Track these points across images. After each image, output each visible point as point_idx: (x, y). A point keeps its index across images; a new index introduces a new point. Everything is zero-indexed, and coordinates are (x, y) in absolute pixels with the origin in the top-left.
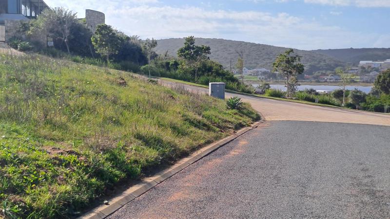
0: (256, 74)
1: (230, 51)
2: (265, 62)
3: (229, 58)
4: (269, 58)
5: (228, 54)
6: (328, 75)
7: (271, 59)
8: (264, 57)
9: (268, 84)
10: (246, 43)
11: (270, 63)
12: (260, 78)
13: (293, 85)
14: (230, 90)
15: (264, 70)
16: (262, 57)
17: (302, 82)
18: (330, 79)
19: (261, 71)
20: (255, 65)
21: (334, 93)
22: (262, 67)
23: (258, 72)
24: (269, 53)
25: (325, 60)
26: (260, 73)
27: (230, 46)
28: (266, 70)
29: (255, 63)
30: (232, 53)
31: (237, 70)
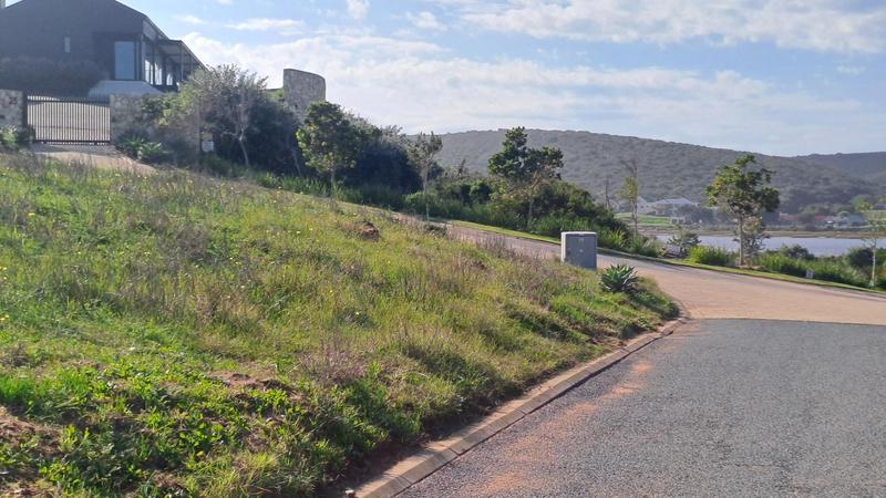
0: (666, 211)
1: (605, 158)
2: (685, 183)
3: (604, 174)
4: (695, 175)
5: (603, 165)
6: (834, 215)
7: (700, 177)
8: (686, 172)
9: (693, 235)
10: (643, 142)
11: (697, 185)
12: (674, 221)
13: (753, 237)
14: (607, 250)
15: (683, 201)
16: (679, 171)
17: (774, 229)
18: (840, 224)
19: (676, 206)
20: (663, 190)
21: (850, 256)
22: (678, 195)
23: (670, 206)
24: (695, 163)
25: (826, 179)
26: (675, 209)
27: (606, 148)
28: (688, 202)
29: (661, 186)
30: (611, 164)
31: (621, 202)
